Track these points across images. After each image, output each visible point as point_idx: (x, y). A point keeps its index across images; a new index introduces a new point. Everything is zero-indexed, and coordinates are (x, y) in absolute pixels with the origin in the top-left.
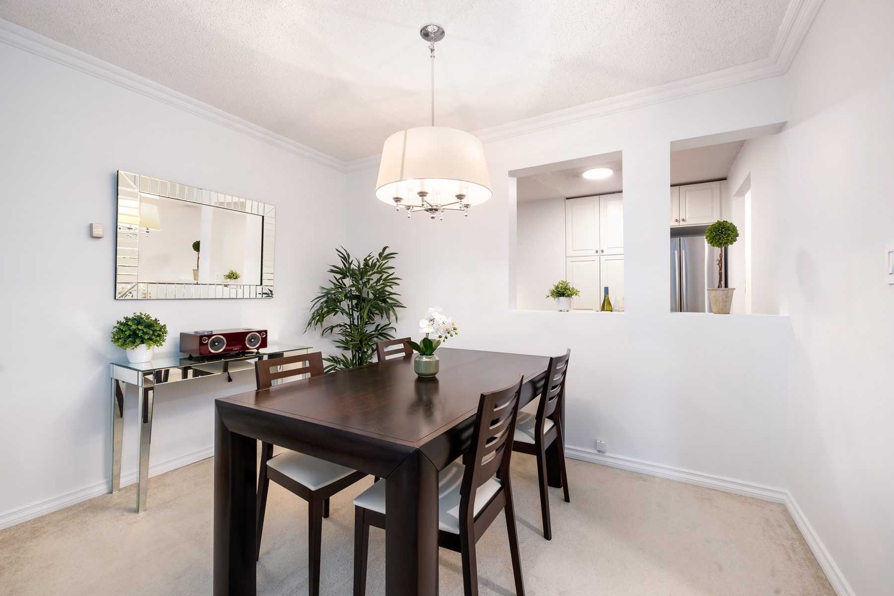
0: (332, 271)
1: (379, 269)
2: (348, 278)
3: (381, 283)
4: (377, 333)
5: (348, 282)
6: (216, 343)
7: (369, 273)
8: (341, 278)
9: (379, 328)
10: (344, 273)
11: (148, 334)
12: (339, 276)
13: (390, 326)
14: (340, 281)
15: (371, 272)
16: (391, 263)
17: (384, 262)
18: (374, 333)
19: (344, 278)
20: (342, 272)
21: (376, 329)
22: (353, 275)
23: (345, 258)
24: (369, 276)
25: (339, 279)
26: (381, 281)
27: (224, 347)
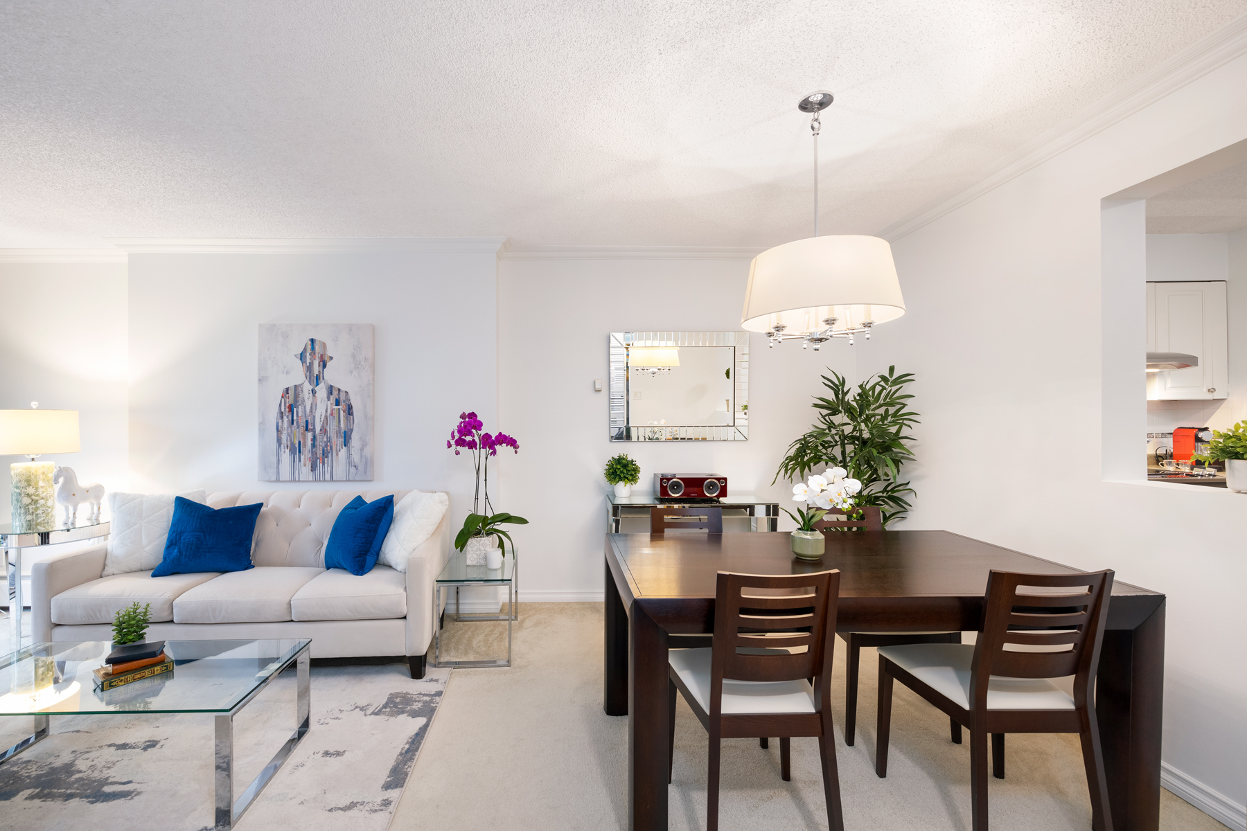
0: (816, 405)
1: (888, 400)
2: (840, 415)
3: (888, 421)
4: (885, 495)
5: (840, 418)
6: (676, 487)
7: (873, 407)
8: (829, 415)
9: (889, 488)
10: (832, 408)
11: (624, 473)
12: (825, 412)
13: (909, 487)
14: (827, 418)
15: (875, 406)
16: (907, 389)
17: (894, 388)
18: (881, 494)
19: (834, 414)
20: (830, 406)
21: (885, 490)
22: (849, 410)
23: (838, 387)
24: (873, 410)
25: (826, 415)
26: (890, 418)
27: (682, 491)
